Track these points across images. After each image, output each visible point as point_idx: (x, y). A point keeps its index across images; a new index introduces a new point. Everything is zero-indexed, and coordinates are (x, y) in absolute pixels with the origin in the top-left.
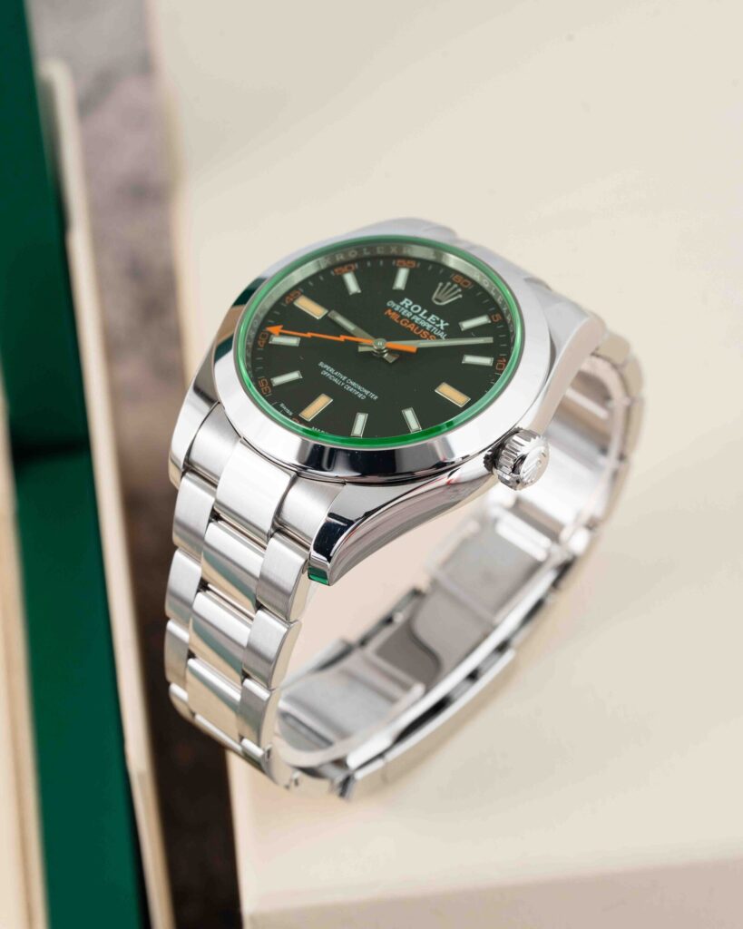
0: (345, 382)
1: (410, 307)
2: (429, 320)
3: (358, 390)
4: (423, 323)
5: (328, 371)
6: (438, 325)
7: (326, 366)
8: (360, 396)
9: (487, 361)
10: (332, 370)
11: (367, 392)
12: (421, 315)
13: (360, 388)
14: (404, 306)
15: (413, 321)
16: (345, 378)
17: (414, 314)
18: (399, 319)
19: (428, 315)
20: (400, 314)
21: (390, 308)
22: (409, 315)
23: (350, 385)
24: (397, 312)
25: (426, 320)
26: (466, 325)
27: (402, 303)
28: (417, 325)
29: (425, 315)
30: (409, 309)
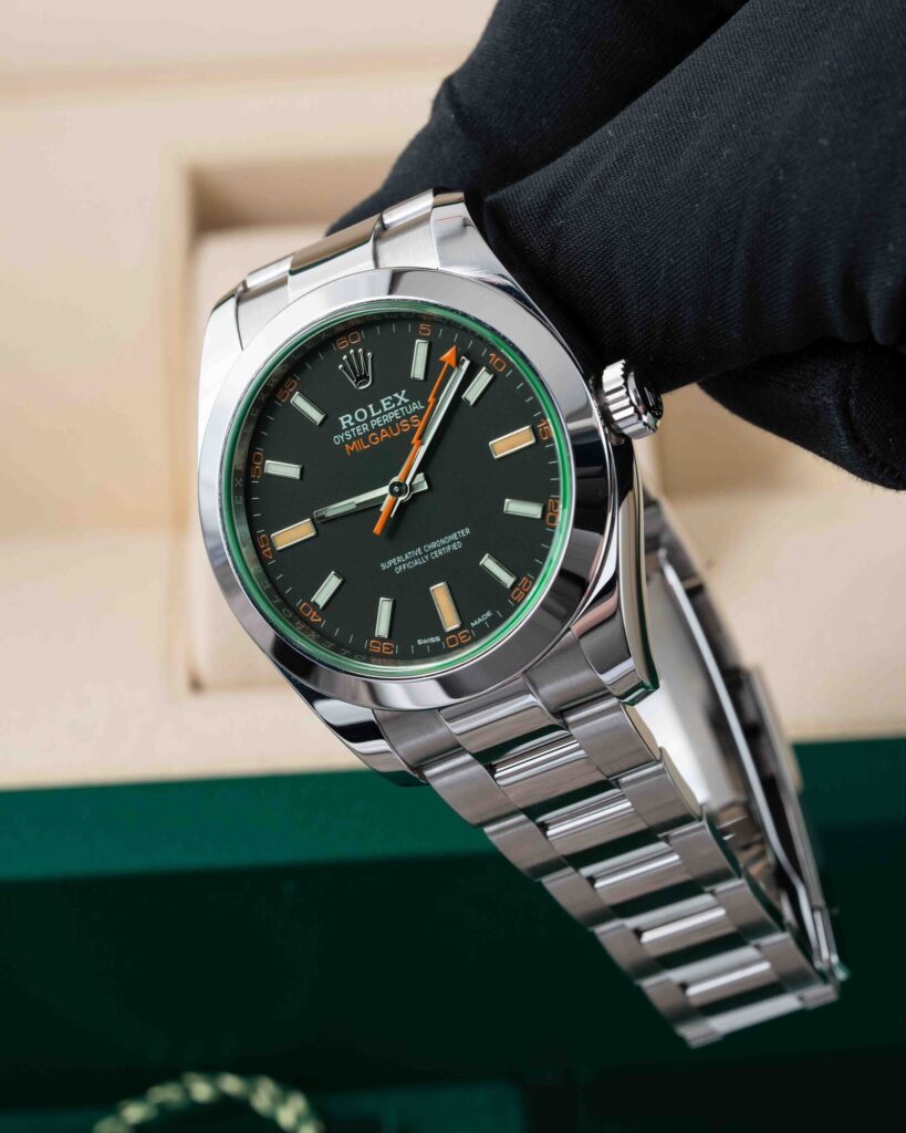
0: (425, 553)
1: (354, 420)
2: (386, 409)
3: (446, 545)
4: (388, 418)
5: (398, 563)
6: (399, 404)
7: (390, 563)
8: (455, 547)
9: (483, 379)
10: (400, 559)
11: (454, 536)
12: (374, 414)
13: (443, 541)
14: (349, 427)
15: (377, 429)
16: (419, 550)
17: (368, 421)
18: (366, 443)
19: (378, 407)
20: (358, 437)
21: (342, 444)
22: (366, 429)
23: (433, 550)
24: (354, 439)
25: (384, 413)
26: (418, 371)
27: (344, 427)
28: (386, 427)
29: (376, 411)
30: (358, 424)
